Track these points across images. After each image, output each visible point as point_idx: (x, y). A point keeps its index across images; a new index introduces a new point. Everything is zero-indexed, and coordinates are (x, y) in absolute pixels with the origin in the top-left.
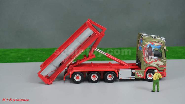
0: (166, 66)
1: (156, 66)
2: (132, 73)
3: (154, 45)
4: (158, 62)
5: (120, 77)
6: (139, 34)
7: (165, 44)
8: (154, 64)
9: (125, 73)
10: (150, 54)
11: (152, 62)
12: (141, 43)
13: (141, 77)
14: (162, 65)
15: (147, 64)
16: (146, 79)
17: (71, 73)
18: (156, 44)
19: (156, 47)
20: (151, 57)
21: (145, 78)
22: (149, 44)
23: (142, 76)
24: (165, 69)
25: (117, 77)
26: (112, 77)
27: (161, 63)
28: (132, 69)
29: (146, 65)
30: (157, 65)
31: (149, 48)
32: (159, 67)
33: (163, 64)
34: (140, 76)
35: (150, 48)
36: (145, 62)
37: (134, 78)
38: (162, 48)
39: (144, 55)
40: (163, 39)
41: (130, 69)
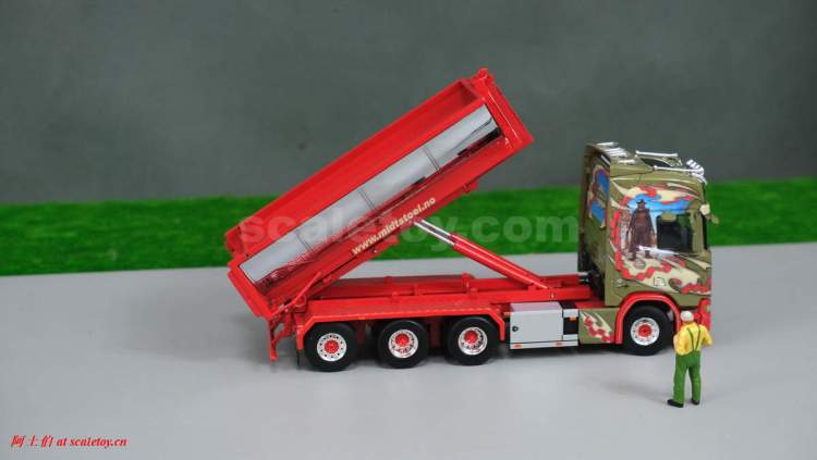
0: (710, 289)
1: (668, 288)
2: (567, 321)
3: (660, 197)
5: (515, 338)
6: (589, 147)
7: (709, 192)
8: (659, 282)
9: (535, 322)
10: (640, 237)
11: (651, 271)
12: (601, 188)
13: (605, 338)
14: (694, 283)
15: (628, 279)
16: (625, 346)
17: (301, 329)
18: (667, 195)
19: (668, 207)
20: (647, 252)
23: (607, 335)
24: (706, 300)
25: (503, 338)
26: (481, 342)
27: (688, 277)
28: (566, 304)
29: (626, 286)
30: (673, 283)
31: (637, 212)
32: (680, 291)
33: (698, 281)
34: (601, 332)
35: (642, 212)
36: (619, 271)
37: (576, 344)
38: (691, 212)
39: (618, 245)
40: (697, 171)
41: (557, 304)
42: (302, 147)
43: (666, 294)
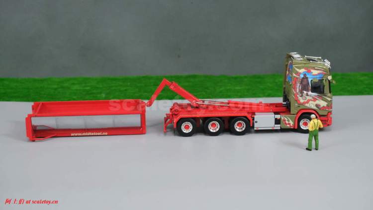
1: (315, 108)
2: (276, 119)
3: (312, 73)
4: (318, 102)
5: (256, 125)
6: (287, 54)
7: (331, 71)
8: (312, 105)
9: (264, 120)
10: (304, 87)
11: (309, 101)
12: (291, 70)
13: (290, 126)
14: (325, 106)
15: (300, 104)
16: (298, 130)
17: (175, 120)
18: (315, 72)
19: (315, 77)
20: (307, 94)
21: (296, 128)
22: (304, 72)
23: (291, 125)
24: (330, 113)
25: (251, 125)
26: (243, 127)
27: (323, 104)
28: (276, 113)
29: (299, 107)
30: (317, 106)
31: (303, 78)
32: (320, 109)
33: (327, 105)
34: (289, 124)
35: (305, 78)
36: (296, 101)
37: (279, 128)
38: (324, 79)
39: (296, 91)
40: (327, 64)
41: (273, 113)
42: (179, 56)
43: (315, 110)
